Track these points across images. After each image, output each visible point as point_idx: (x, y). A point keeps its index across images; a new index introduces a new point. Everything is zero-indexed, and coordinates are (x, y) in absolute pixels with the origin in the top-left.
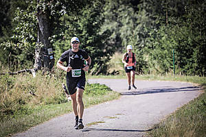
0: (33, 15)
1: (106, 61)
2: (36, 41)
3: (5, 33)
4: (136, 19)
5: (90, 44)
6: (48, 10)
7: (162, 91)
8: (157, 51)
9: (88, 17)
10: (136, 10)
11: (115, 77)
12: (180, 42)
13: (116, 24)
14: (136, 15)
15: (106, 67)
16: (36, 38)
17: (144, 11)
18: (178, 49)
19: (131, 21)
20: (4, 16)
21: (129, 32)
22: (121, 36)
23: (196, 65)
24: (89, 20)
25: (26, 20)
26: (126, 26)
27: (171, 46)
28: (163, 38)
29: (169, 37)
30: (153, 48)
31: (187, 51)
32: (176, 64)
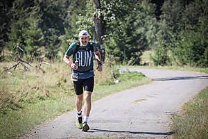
0: (91, 20)
1: (140, 55)
2: (92, 39)
3: (67, 32)
4: (158, 26)
5: (128, 43)
6: (102, 17)
7: (183, 78)
8: (178, 49)
9: (127, 23)
10: (158, 19)
11: (147, 67)
12: (195, 43)
13: (143, 29)
14: (158, 23)
15: (139, 60)
16: (92, 37)
17: (164, 20)
18: (194, 48)
19: (154, 27)
20: (63, 21)
21: (153, 36)
22: (147, 38)
23: (206, 60)
24: (128, 25)
25: (85, 23)
26: (150, 31)
27: (188, 46)
28: (183, 40)
29: (187, 39)
30: (175, 46)
31: (200, 50)
32: (191, 59)
